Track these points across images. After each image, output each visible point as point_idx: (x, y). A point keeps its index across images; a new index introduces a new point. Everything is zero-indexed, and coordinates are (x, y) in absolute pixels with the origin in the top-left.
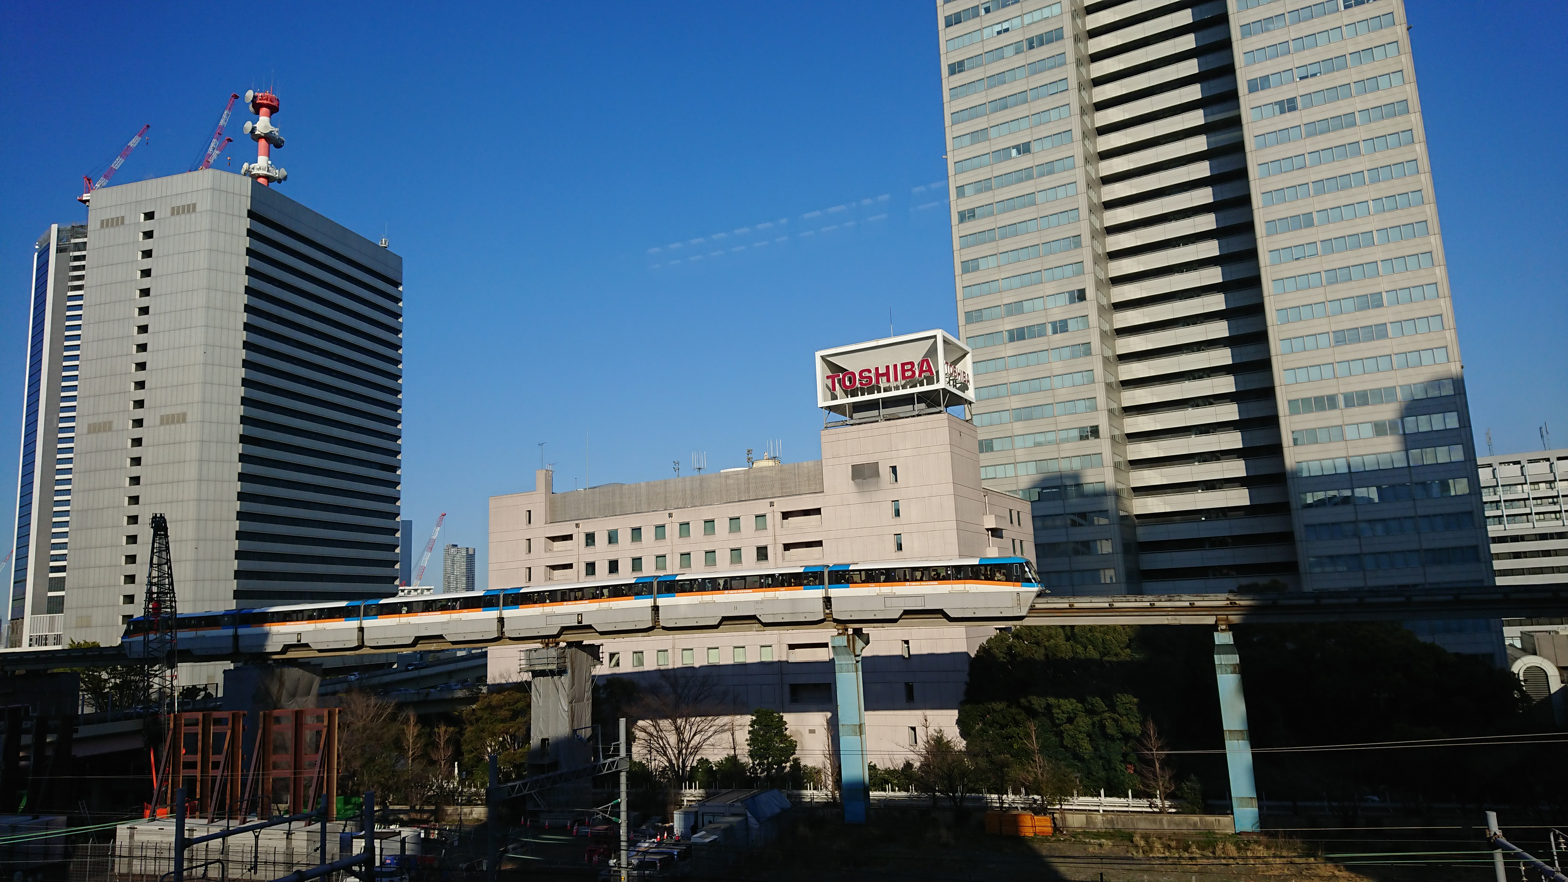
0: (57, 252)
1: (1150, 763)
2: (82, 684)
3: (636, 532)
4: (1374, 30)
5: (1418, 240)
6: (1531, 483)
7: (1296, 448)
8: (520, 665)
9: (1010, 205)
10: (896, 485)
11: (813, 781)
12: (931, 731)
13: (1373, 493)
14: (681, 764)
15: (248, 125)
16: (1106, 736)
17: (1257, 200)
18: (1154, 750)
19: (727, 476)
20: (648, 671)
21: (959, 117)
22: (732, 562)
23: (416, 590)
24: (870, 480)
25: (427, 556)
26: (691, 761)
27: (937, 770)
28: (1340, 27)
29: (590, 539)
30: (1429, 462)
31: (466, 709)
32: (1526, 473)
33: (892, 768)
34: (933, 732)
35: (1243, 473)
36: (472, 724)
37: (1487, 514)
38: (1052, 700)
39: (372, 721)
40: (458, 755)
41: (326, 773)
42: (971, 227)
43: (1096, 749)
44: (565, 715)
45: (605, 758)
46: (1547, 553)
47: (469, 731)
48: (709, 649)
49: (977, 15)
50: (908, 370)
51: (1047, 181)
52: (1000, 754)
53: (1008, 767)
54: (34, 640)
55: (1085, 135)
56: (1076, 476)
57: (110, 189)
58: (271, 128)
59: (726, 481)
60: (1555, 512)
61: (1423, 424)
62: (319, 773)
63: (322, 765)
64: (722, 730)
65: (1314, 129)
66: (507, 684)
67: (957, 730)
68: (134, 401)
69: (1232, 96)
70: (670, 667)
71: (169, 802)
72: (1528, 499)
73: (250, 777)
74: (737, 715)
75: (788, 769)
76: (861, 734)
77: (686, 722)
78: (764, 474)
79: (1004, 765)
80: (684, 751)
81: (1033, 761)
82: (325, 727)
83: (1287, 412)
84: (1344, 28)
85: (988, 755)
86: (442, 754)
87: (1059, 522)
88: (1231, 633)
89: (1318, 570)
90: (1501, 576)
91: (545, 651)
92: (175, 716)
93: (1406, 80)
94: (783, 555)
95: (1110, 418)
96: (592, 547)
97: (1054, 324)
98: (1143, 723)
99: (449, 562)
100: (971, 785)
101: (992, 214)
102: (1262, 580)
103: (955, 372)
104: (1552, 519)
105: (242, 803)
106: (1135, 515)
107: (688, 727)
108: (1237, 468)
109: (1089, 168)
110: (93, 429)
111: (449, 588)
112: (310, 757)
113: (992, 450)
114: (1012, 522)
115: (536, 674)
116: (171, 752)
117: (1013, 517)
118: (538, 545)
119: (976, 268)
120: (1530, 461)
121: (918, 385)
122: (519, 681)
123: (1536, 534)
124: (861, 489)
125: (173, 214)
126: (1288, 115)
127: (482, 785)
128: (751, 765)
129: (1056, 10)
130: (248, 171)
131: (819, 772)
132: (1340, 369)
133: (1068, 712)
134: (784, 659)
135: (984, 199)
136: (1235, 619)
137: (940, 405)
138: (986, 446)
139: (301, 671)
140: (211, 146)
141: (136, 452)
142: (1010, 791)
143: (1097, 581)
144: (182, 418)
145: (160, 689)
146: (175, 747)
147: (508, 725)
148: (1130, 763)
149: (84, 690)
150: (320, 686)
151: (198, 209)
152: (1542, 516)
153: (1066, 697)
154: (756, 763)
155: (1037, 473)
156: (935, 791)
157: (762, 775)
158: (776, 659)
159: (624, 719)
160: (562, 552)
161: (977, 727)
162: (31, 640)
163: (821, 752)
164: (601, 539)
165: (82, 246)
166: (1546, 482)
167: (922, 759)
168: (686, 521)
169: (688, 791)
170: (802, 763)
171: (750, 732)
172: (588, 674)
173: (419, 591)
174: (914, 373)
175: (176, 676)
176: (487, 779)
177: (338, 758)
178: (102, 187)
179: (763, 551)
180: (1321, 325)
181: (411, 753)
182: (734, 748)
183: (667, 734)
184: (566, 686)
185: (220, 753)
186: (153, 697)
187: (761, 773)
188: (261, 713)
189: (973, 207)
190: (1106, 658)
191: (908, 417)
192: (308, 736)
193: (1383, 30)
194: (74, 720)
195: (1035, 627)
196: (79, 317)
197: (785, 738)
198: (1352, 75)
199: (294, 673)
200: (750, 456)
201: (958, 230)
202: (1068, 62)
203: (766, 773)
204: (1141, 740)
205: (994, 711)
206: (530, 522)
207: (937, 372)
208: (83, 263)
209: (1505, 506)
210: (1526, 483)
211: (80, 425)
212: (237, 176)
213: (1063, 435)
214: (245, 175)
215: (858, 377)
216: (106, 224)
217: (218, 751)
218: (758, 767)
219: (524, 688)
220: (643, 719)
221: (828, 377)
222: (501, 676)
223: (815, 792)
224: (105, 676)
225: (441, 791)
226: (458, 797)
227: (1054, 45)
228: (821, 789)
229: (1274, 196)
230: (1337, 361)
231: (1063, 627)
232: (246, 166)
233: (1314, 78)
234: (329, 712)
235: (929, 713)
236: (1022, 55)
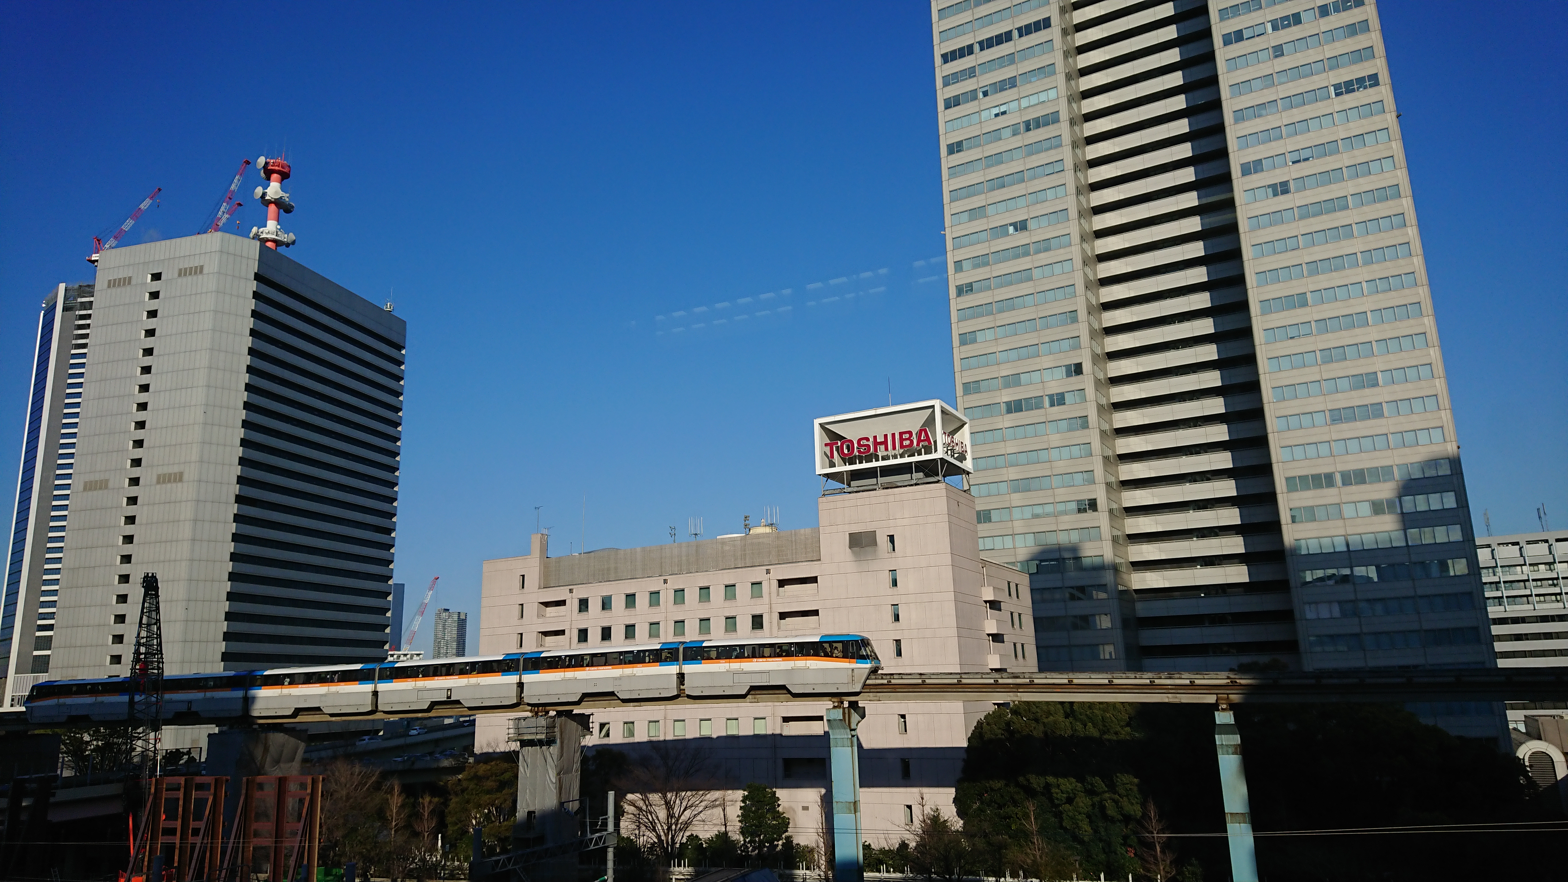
0: (63, 311)
1: (1151, 846)
2: (62, 747)
3: (631, 599)
4: (1365, 117)
5: (1412, 322)
6: (1530, 565)
7: (1294, 525)
8: (509, 734)
9: (1006, 280)
10: (893, 554)
11: (806, 860)
12: (928, 810)
13: (1372, 572)
14: (670, 841)
15: (259, 191)
16: (1105, 817)
17: (1251, 280)
18: (1155, 832)
19: (723, 542)
20: (638, 743)
21: (957, 194)
22: (726, 631)
23: (405, 655)
24: (867, 549)
25: (418, 620)
26: (680, 838)
27: (933, 851)
28: (1332, 114)
29: (584, 604)
30: (1427, 542)
31: (452, 779)
32: (1525, 554)
33: (887, 848)
34: (930, 811)
35: (1241, 550)
36: (456, 795)
37: (1487, 595)
38: (1051, 779)
39: (356, 789)
40: (441, 827)
41: (307, 842)
42: (969, 300)
43: (1096, 831)
44: (552, 787)
45: (592, 833)
46: (1548, 636)
47: (454, 801)
48: (701, 720)
49: (975, 98)
50: (906, 439)
51: (1044, 258)
52: (997, 834)
53: (1006, 849)
54: (16, 701)
55: (1080, 214)
56: (1074, 549)
57: (119, 250)
58: (281, 194)
59: (722, 548)
60: (1555, 594)
61: (1421, 503)
62: (300, 843)
63: (303, 834)
64: (713, 805)
65: (1306, 212)
66: (494, 752)
67: (954, 809)
68: (132, 460)
69: (1225, 179)
70: (662, 738)
71: (145, 870)
72: (1528, 580)
73: (230, 845)
74: (729, 790)
75: (780, 847)
76: (855, 812)
77: (676, 796)
78: (761, 540)
79: (1002, 846)
80: (674, 827)
81: (1032, 843)
82: (308, 794)
83: (1285, 489)
84: (1335, 115)
85: (986, 836)
86: (427, 825)
87: (1057, 596)
88: (1231, 713)
89: (1318, 649)
90: (1502, 658)
91: (534, 719)
92: (157, 780)
93: (1397, 166)
94: (778, 624)
95: (1108, 492)
96: (585, 613)
97: (1051, 397)
98: (1144, 805)
99: (440, 627)
100: (968, 867)
101: (989, 288)
102: (1263, 659)
103: (953, 442)
104: (1553, 601)
105: (220, 872)
106: (1134, 590)
107: (678, 802)
108: (1235, 545)
109: (1085, 246)
110: (89, 487)
111: (439, 653)
112: (292, 825)
113: (990, 521)
114: (1010, 595)
115: (524, 743)
116: (151, 818)
117: (1012, 590)
118: (531, 610)
119: (974, 341)
120: (1529, 543)
121: (916, 454)
122: (507, 750)
123: (1536, 616)
124: (858, 558)
125: (180, 275)
126: (1282, 198)
127: (466, 859)
128: (742, 842)
129: (1052, 94)
130: (257, 235)
131: (812, 851)
132: (1337, 448)
133: (1068, 792)
134: (778, 732)
135: (982, 273)
136: (1235, 698)
137: (938, 475)
138: (984, 517)
139: (287, 736)
140: (221, 210)
141: (131, 510)
142: (1008, 874)
143: (1096, 656)
144: (178, 478)
145: (143, 752)
146: (155, 814)
147: (494, 796)
148: (1131, 846)
149: (65, 753)
150: (305, 752)
151: (205, 271)
152: (1542, 598)
153: (1065, 776)
154: (747, 840)
155: (1036, 545)
156: (931, 873)
157: (754, 853)
158: (769, 732)
159: (613, 792)
160: (554, 618)
161: (975, 807)
162: (13, 700)
163: (814, 830)
164: (595, 605)
165: (88, 306)
166: (1545, 564)
167: (918, 839)
168: (681, 587)
169: (677, 869)
170: (795, 842)
171: (741, 808)
172: (577, 745)
173: (408, 656)
174: (912, 442)
175: (160, 739)
176: (471, 853)
177: (321, 827)
178: (111, 248)
179: (759, 620)
180: (1318, 403)
181: (394, 824)
182: (725, 825)
183: (656, 809)
184: (555, 757)
185: (201, 819)
186: (135, 760)
187: (753, 851)
188: (244, 779)
189: (971, 281)
190: (1106, 737)
191: (906, 486)
192: (291, 803)
193: (1374, 118)
194: (53, 782)
195: (1034, 703)
196: (81, 375)
197: (778, 815)
198: (1344, 160)
199: (278, 738)
200: (747, 522)
201: (956, 303)
202: (1064, 144)
203: (757, 851)
204: (1141, 822)
205: (992, 789)
206: (523, 587)
207: (935, 442)
208: (88, 322)
209: (1505, 587)
210: (1525, 565)
211: (76, 483)
212: (246, 240)
213: (1061, 507)
214: (254, 238)
215: (856, 445)
216: (112, 284)
217: (198, 817)
218: (749, 845)
219: (511, 758)
220: (632, 793)
221: (826, 445)
222: (489, 745)
223: (808, 872)
224: (87, 738)
225: (424, 864)
226: (441, 870)
227: (1051, 127)
228: (814, 869)
229: (1270, 276)
230: (1333, 439)
231: (1062, 703)
232: (255, 229)
233: (1307, 163)
234: (313, 779)
235: (925, 790)
236: (1019, 137)
